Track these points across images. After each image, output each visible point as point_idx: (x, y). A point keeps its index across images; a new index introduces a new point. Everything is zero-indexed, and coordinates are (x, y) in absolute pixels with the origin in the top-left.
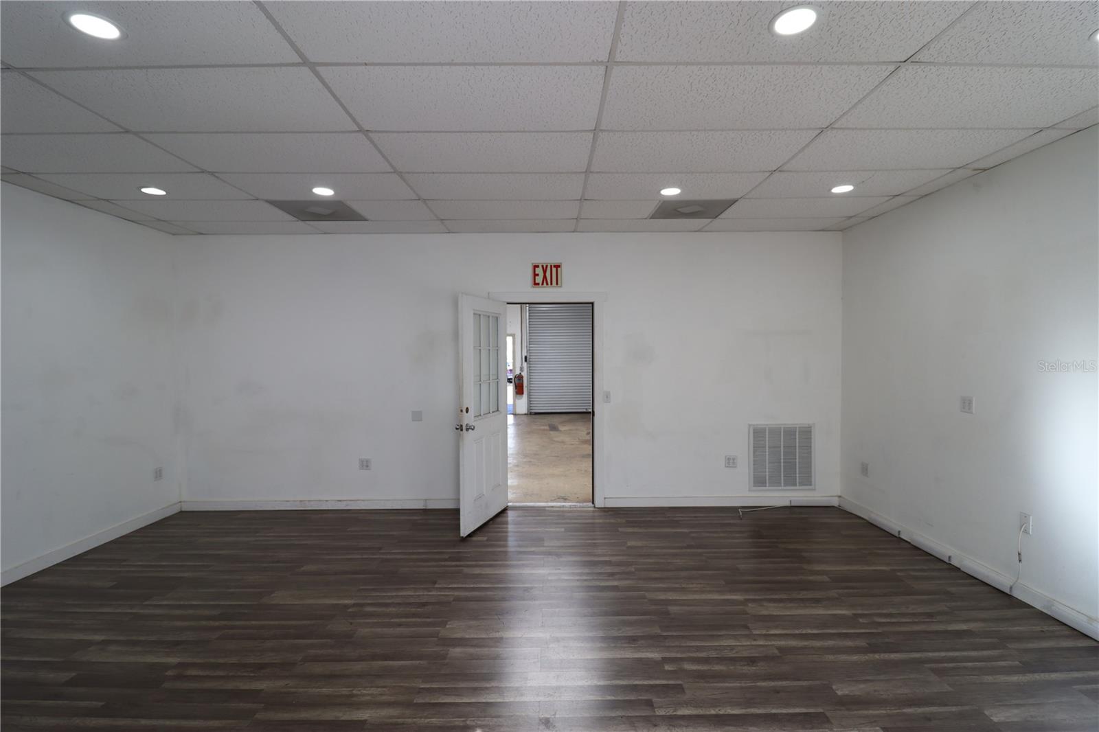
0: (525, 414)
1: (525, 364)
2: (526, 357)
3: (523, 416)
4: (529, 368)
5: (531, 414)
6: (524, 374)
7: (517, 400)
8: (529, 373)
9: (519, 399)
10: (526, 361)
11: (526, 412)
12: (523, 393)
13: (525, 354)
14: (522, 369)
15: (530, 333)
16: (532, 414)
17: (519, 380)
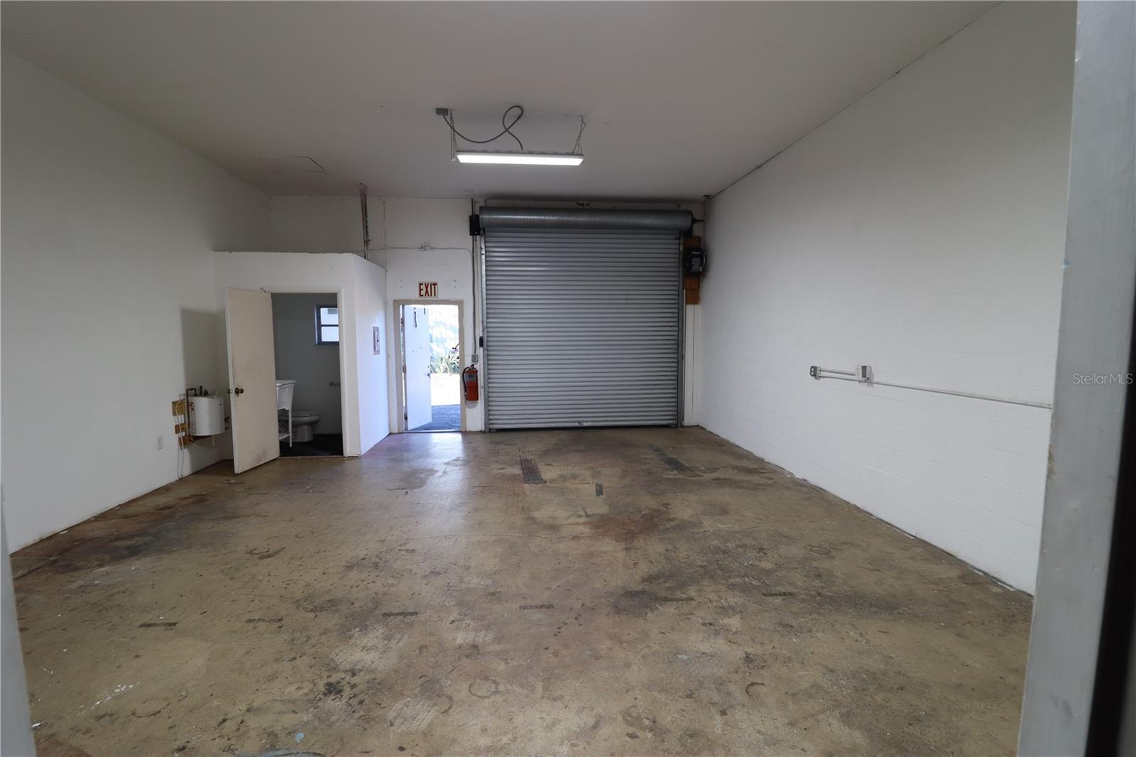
0: (481, 431)
1: (480, 351)
2: (481, 339)
3: (480, 435)
4: (487, 356)
5: (490, 431)
6: (479, 367)
7: (467, 409)
8: (487, 364)
9: (470, 408)
10: (481, 345)
11: (483, 429)
12: (477, 399)
13: (479, 333)
14: (475, 358)
15: (487, 299)
16: (492, 431)
17: (470, 376)
